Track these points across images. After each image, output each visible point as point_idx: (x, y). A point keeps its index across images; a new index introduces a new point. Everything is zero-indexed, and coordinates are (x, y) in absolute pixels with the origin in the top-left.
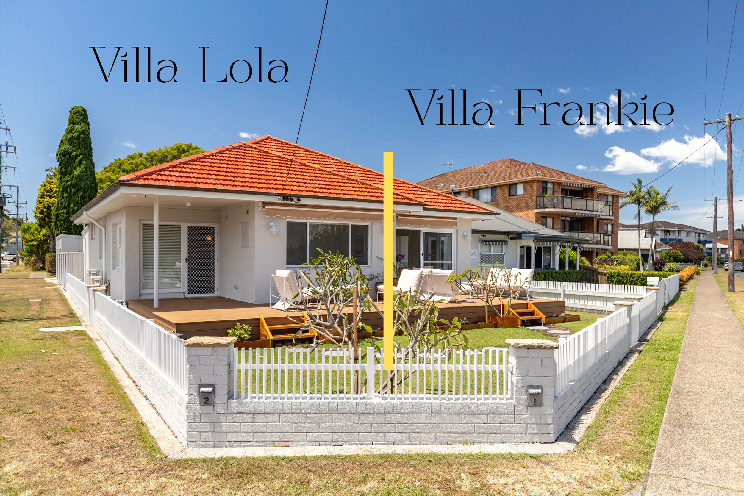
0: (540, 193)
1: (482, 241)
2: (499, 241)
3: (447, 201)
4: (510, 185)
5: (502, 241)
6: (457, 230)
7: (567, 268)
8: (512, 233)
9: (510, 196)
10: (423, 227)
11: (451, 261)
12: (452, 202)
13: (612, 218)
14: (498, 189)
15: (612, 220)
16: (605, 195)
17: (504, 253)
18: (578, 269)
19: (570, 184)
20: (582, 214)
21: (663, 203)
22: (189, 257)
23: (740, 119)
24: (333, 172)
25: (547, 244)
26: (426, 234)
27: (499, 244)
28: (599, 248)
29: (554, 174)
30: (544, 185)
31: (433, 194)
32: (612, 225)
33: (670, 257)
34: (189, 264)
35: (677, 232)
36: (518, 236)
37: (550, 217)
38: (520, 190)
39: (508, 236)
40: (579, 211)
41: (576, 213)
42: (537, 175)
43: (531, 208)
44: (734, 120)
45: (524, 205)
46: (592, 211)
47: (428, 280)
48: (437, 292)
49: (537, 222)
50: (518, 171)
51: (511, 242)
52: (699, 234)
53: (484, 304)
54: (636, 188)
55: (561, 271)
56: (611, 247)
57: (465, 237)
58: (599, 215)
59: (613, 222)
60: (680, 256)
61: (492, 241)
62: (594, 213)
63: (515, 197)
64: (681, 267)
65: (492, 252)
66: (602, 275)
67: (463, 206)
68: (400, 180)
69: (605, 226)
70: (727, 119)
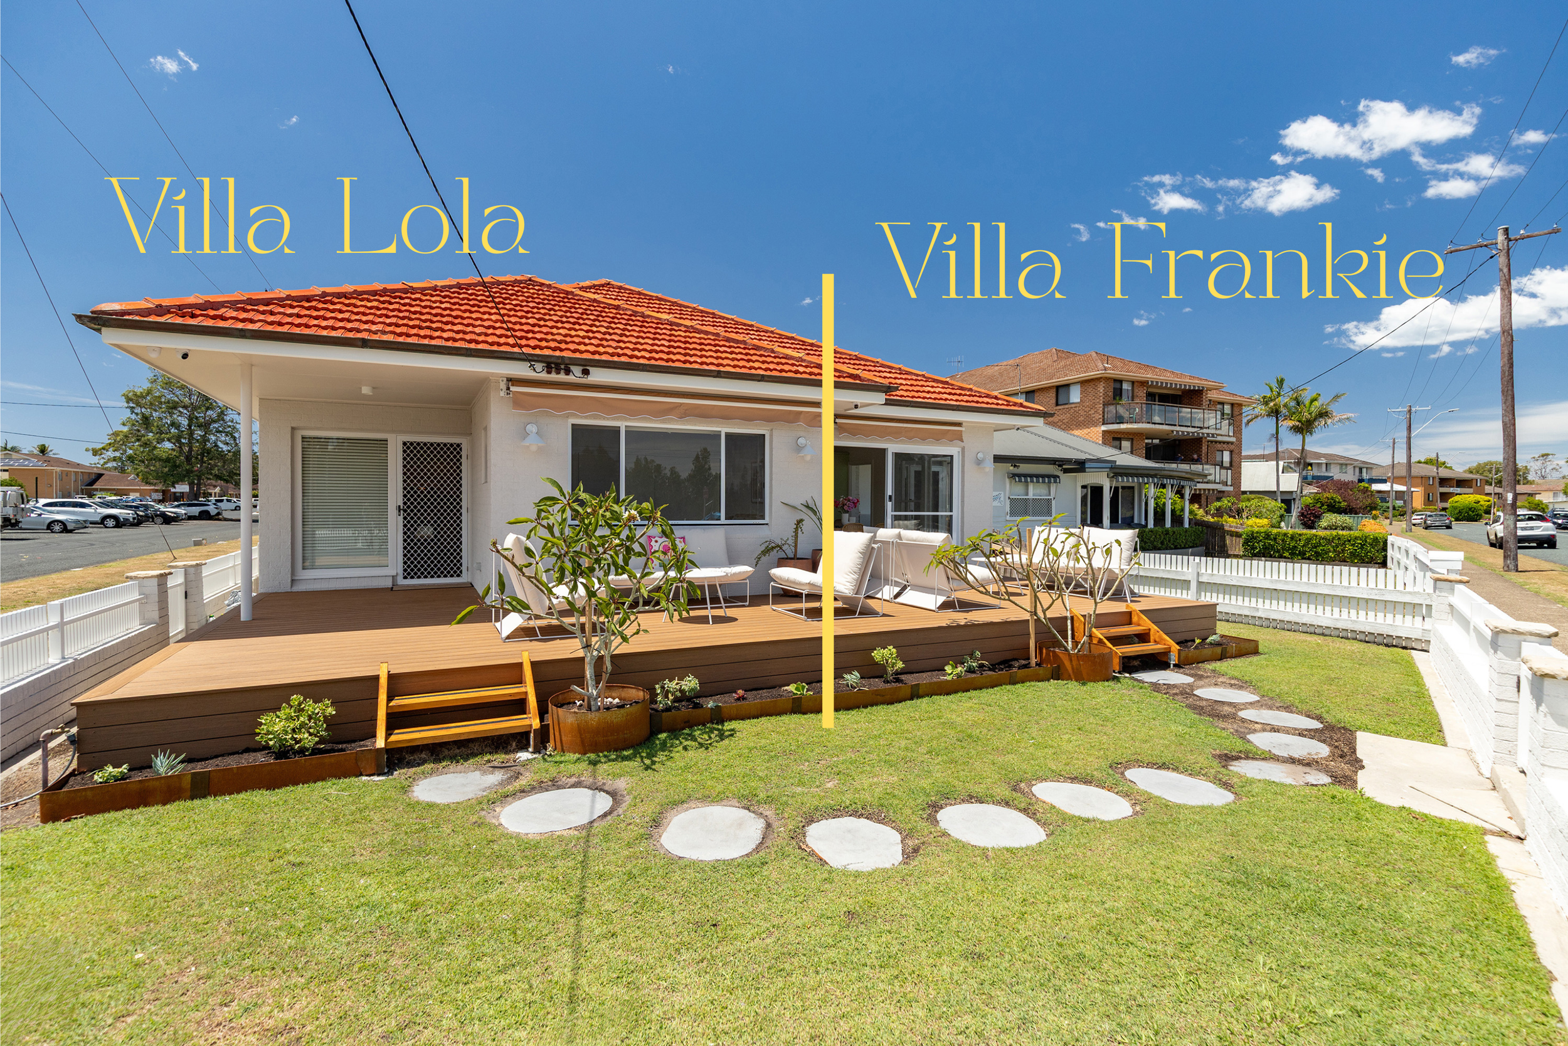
0: (1110, 399)
1: (1013, 476)
2: (1043, 476)
3: (943, 390)
4: (1058, 388)
5: (1049, 476)
6: (963, 449)
7: (1168, 524)
8: (1069, 461)
9: (1057, 404)
10: (890, 441)
11: (951, 511)
12: (953, 391)
13: (1233, 439)
14: (1037, 395)
15: (1232, 443)
16: (1220, 403)
17: (1052, 497)
18: (1186, 525)
19: (1162, 383)
20: (1183, 432)
21: (1323, 414)
22: (405, 503)
23: (1528, 237)
24: (699, 327)
25: (1128, 481)
26: (898, 456)
27: (1044, 482)
28: (1213, 490)
29: (1133, 368)
30: (1118, 386)
31: (914, 378)
32: (1231, 452)
33: (1323, 505)
34: (405, 518)
35: (1324, 466)
36: (1080, 466)
37: (1127, 439)
38: (1075, 396)
39: (1059, 466)
40: (1178, 428)
41: (1173, 431)
42: (1105, 369)
43: (1095, 425)
44: (1516, 240)
45: (1082, 419)
46: (1201, 428)
47: (893, 553)
48: (912, 581)
49: (1104, 443)
50: (1071, 364)
51: (1064, 477)
52: (1361, 469)
53: (1027, 616)
54: (1271, 389)
55: (1158, 528)
56: (1231, 489)
57: (979, 462)
58: (1213, 434)
59: (1232, 447)
60: (1340, 503)
61: (1031, 476)
62: (1205, 431)
63: (1067, 406)
64: (1351, 520)
65: (1031, 496)
66: (1232, 536)
67: (976, 399)
68: (850, 352)
69: (1218, 454)
70: (1501, 238)
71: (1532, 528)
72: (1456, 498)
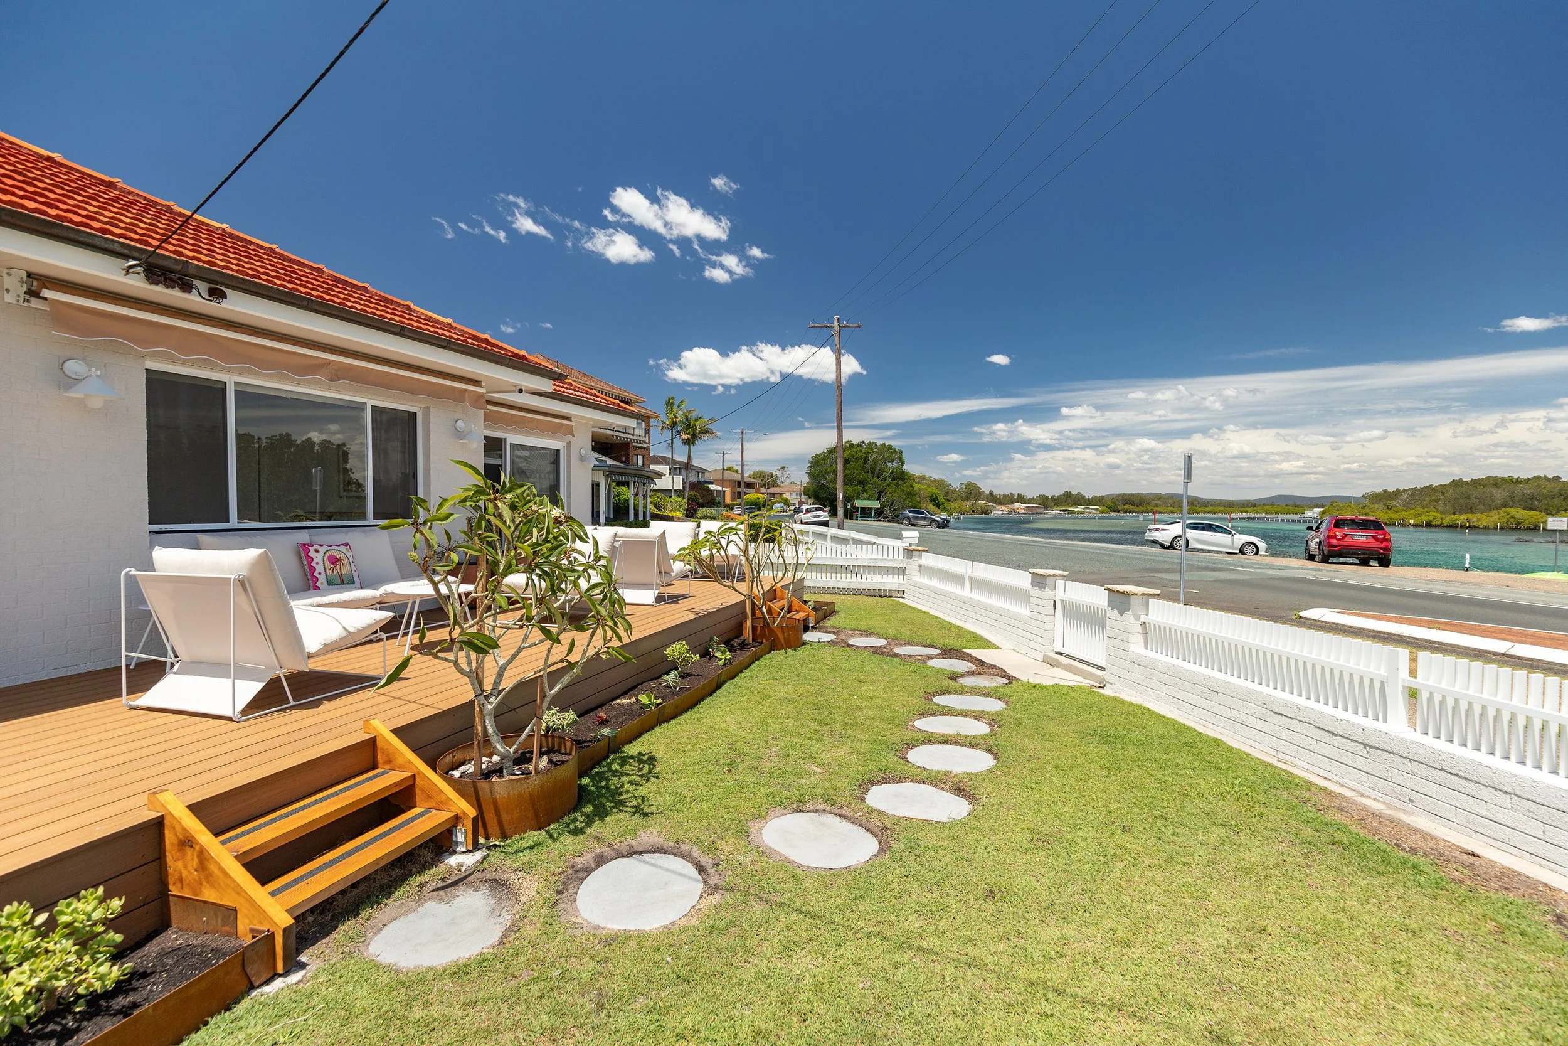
6: (569, 444)
7: (632, 517)
10: (511, 431)
20: (620, 437)
26: (512, 445)
32: (643, 456)
57: (581, 458)
59: (645, 453)
69: (635, 457)
70: (836, 324)
71: (819, 516)
72: (748, 496)
